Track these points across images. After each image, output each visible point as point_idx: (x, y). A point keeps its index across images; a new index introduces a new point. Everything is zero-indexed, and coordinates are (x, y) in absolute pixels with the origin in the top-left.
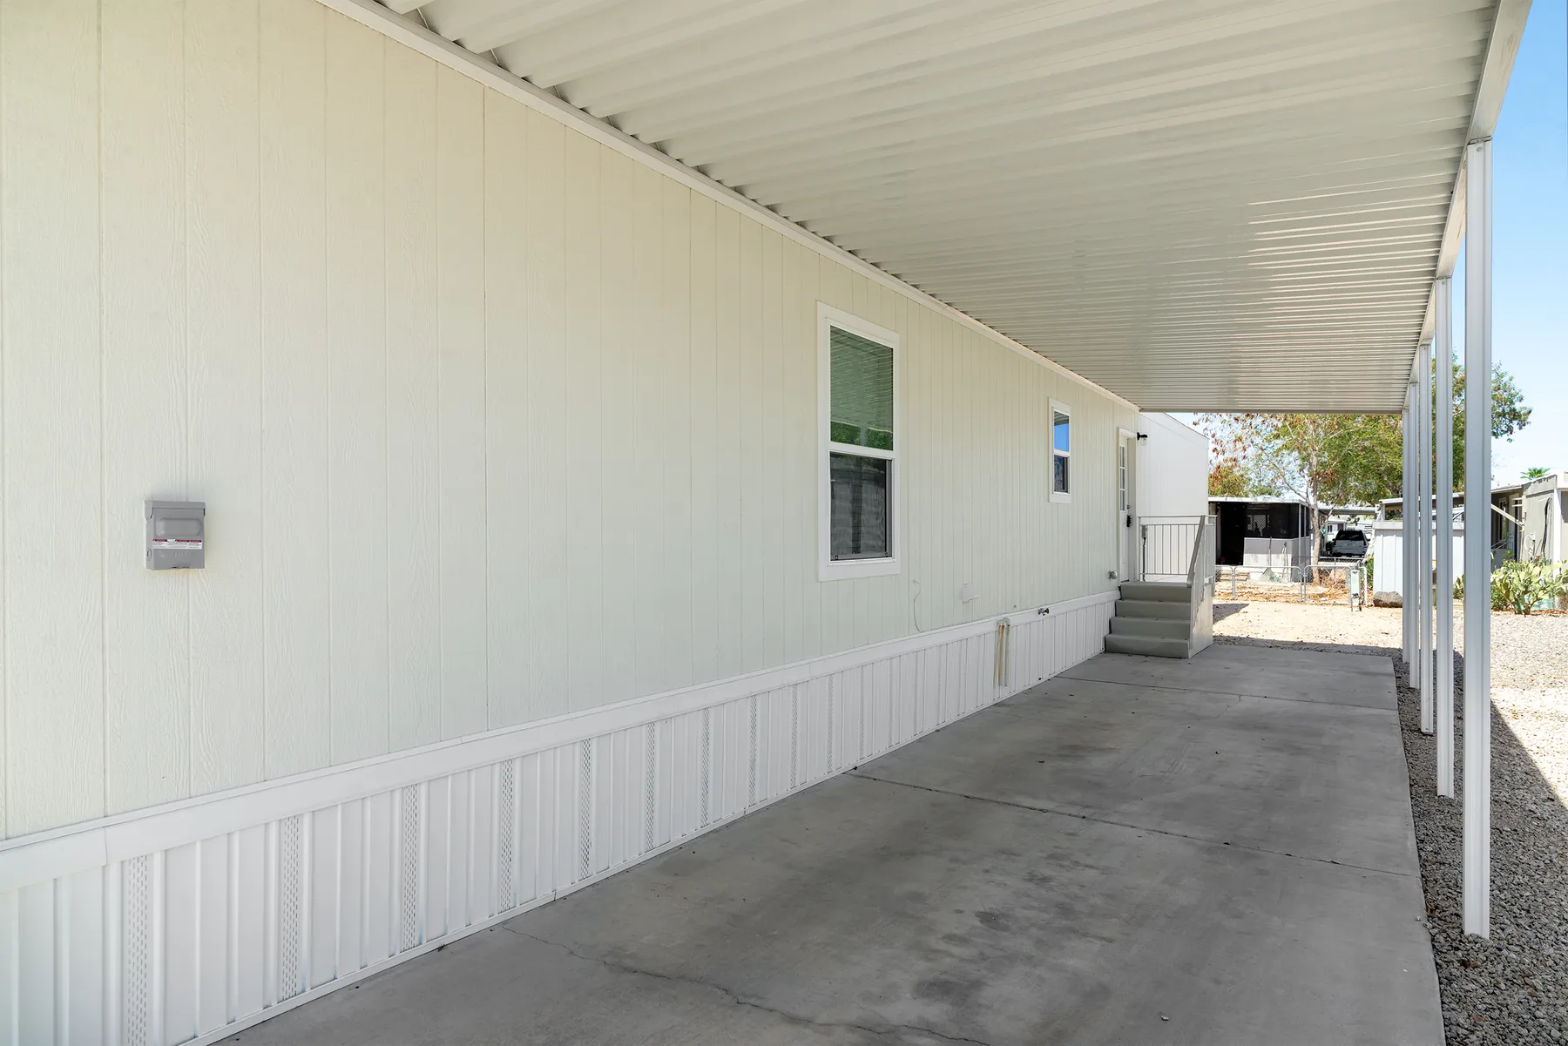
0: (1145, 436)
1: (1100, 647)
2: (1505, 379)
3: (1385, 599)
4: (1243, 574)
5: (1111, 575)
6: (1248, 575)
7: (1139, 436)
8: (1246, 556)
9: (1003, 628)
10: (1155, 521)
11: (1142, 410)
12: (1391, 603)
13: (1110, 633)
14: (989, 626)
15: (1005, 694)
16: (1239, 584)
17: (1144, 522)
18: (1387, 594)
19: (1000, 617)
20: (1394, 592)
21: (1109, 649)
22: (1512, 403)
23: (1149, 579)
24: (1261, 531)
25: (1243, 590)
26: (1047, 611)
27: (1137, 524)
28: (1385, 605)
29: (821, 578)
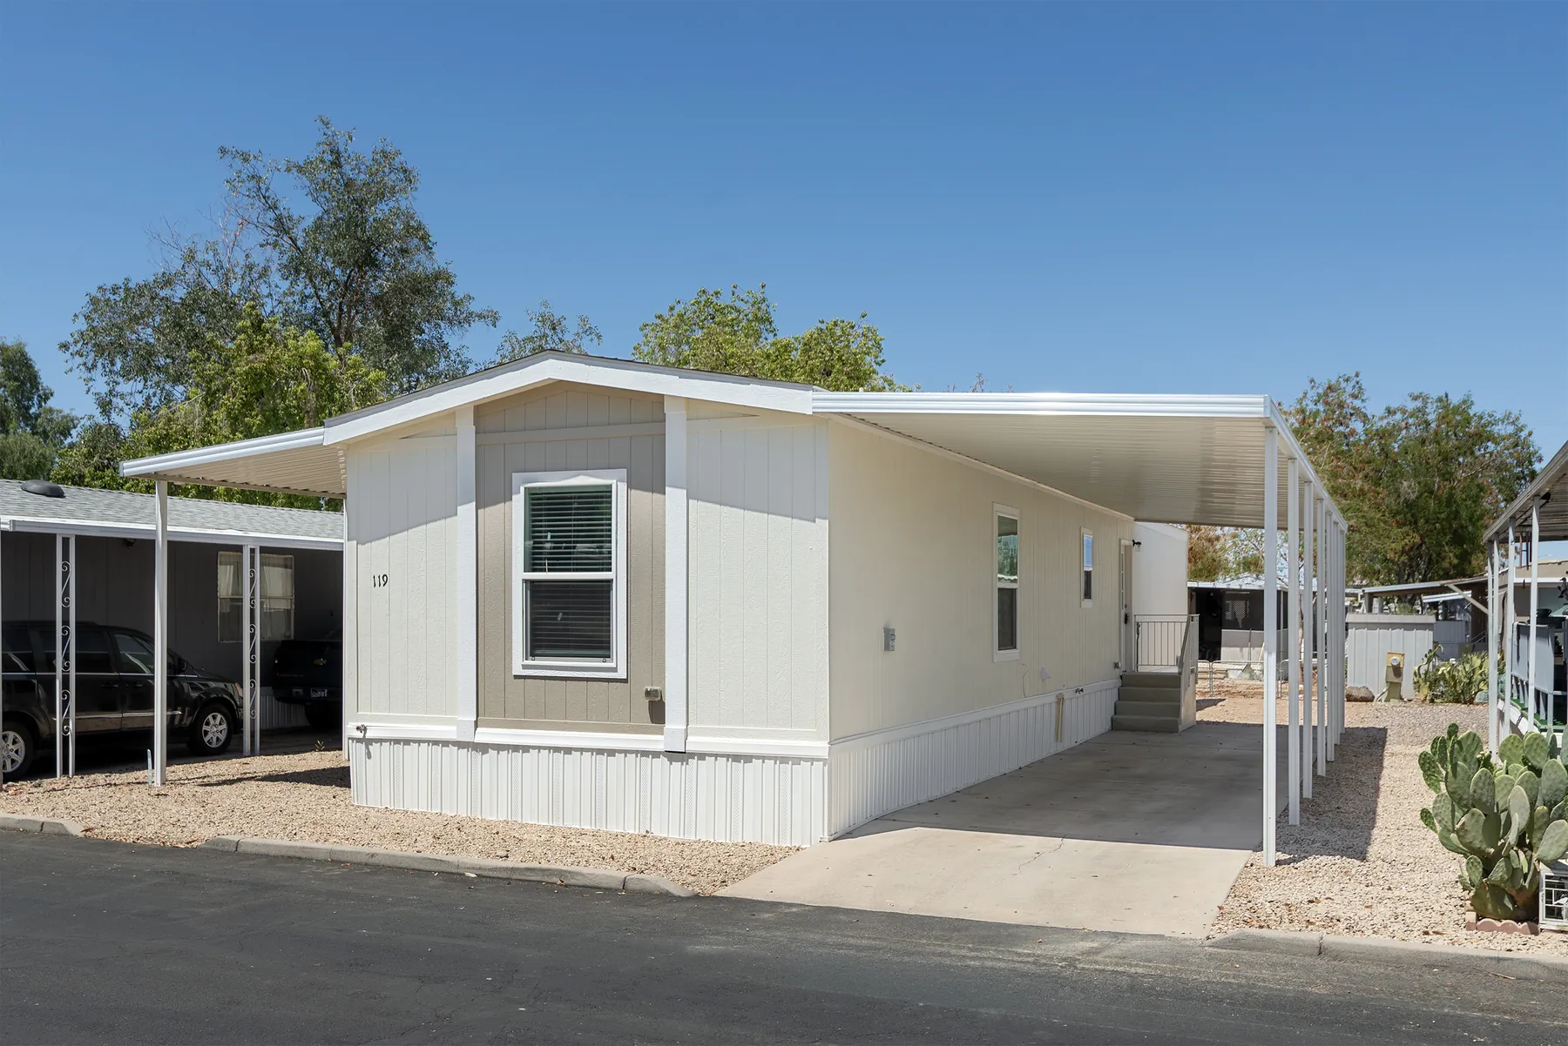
0: (1139, 543)
1: (1108, 726)
2: (1523, 434)
3: (1355, 693)
4: (1220, 672)
5: (1116, 666)
6: (1226, 672)
7: (1134, 543)
8: (1224, 650)
9: (1060, 700)
10: (1147, 619)
11: (1136, 520)
12: (1362, 698)
13: (1115, 714)
14: (1052, 699)
15: (1060, 749)
16: (1216, 683)
17: (1138, 619)
18: (1359, 689)
19: (1058, 692)
20: (1364, 687)
21: (1116, 726)
22: (1531, 463)
23: (1142, 669)
24: (1240, 622)
25: (1221, 689)
26: (1082, 690)
27: (1133, 621)
28: (1356, 700)
29: (995, 661)
